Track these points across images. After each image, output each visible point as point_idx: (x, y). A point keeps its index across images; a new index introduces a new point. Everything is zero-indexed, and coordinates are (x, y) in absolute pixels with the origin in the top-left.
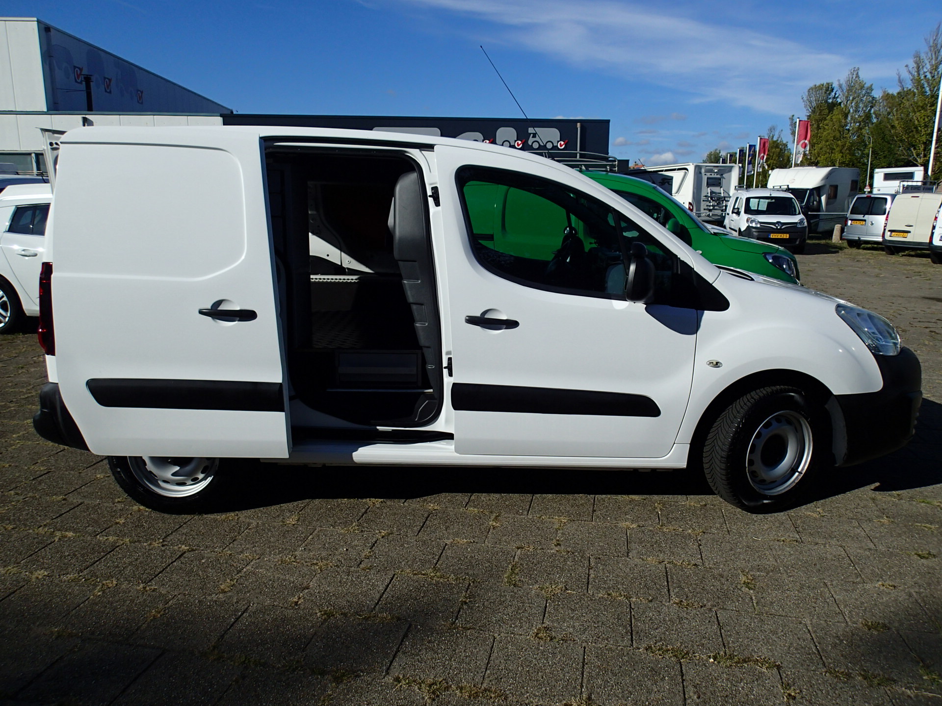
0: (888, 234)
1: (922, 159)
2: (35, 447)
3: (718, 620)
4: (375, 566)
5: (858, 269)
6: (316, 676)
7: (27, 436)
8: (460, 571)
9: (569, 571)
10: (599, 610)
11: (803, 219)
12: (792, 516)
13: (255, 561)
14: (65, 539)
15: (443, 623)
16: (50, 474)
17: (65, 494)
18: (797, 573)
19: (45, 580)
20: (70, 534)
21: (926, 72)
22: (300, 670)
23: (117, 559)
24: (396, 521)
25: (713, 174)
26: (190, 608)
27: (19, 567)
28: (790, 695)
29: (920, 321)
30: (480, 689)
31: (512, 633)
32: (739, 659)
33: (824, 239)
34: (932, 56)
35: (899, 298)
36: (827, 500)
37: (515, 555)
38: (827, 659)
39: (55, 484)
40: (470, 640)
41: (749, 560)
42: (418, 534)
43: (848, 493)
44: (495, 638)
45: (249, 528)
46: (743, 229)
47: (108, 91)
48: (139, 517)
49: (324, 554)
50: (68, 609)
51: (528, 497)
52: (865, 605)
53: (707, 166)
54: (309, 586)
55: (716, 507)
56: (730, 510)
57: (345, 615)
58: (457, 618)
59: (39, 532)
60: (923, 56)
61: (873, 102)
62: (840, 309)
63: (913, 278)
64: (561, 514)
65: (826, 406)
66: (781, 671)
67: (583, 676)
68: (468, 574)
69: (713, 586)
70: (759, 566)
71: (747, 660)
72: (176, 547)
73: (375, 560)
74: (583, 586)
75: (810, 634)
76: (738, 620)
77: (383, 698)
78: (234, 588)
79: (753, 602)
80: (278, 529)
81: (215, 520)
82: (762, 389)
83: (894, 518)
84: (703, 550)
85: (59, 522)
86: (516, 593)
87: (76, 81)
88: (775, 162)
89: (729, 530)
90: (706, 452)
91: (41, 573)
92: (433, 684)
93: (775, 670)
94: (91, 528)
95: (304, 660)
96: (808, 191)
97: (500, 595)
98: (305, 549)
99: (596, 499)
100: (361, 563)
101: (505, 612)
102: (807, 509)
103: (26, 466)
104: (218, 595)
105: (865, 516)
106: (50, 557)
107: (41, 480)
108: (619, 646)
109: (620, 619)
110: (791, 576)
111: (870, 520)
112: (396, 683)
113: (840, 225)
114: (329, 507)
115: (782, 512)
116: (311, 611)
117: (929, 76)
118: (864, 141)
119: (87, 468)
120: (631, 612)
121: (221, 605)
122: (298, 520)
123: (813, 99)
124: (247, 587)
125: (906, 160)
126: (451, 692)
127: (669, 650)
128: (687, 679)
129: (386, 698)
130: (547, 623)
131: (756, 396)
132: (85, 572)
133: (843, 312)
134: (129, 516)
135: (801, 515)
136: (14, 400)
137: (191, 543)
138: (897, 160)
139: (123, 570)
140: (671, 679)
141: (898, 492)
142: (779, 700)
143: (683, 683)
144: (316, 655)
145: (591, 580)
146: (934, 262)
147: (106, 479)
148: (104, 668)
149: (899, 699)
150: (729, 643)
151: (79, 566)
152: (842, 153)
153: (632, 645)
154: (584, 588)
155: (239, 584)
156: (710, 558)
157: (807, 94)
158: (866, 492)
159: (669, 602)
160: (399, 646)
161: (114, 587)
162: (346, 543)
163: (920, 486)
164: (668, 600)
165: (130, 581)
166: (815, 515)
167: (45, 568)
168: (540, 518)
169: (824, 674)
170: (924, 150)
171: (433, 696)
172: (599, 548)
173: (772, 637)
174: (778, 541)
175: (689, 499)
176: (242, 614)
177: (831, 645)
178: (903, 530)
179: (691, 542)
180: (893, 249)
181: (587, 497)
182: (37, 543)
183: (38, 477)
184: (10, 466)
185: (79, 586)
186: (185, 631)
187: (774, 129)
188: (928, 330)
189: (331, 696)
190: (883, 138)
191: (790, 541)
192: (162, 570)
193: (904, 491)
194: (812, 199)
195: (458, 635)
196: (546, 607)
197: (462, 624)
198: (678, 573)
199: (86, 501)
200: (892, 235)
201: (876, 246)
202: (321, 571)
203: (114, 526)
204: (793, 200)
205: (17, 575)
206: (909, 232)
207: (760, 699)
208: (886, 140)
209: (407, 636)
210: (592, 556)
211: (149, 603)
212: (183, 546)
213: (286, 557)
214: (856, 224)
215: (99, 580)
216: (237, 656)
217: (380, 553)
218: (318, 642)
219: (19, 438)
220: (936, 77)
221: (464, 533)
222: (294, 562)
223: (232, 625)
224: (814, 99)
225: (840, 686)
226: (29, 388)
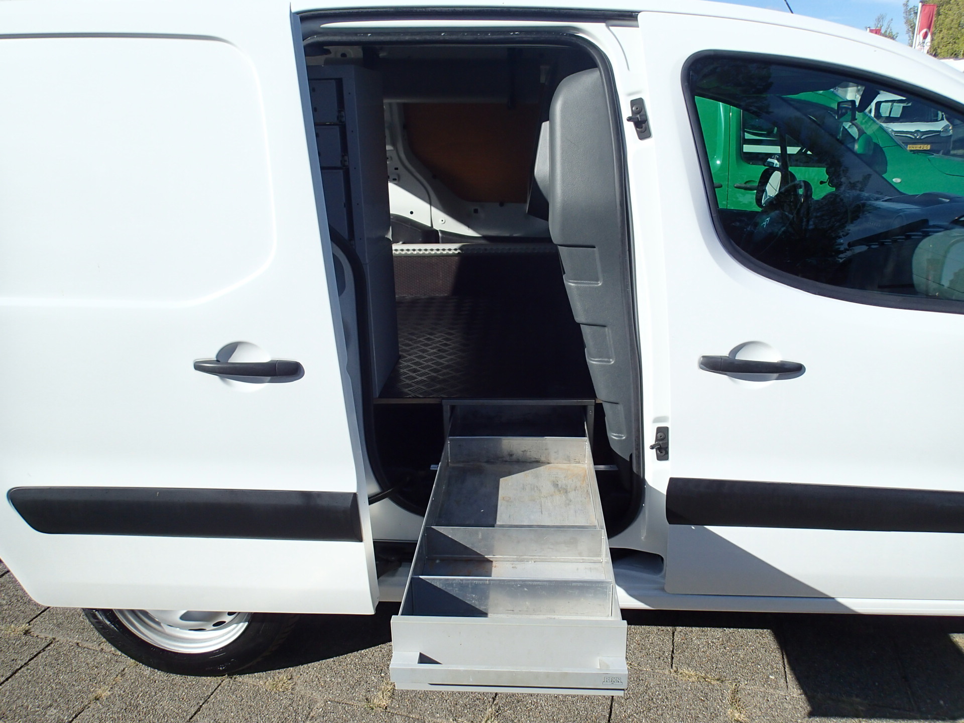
11: (947, 126)
187: (883, 19)
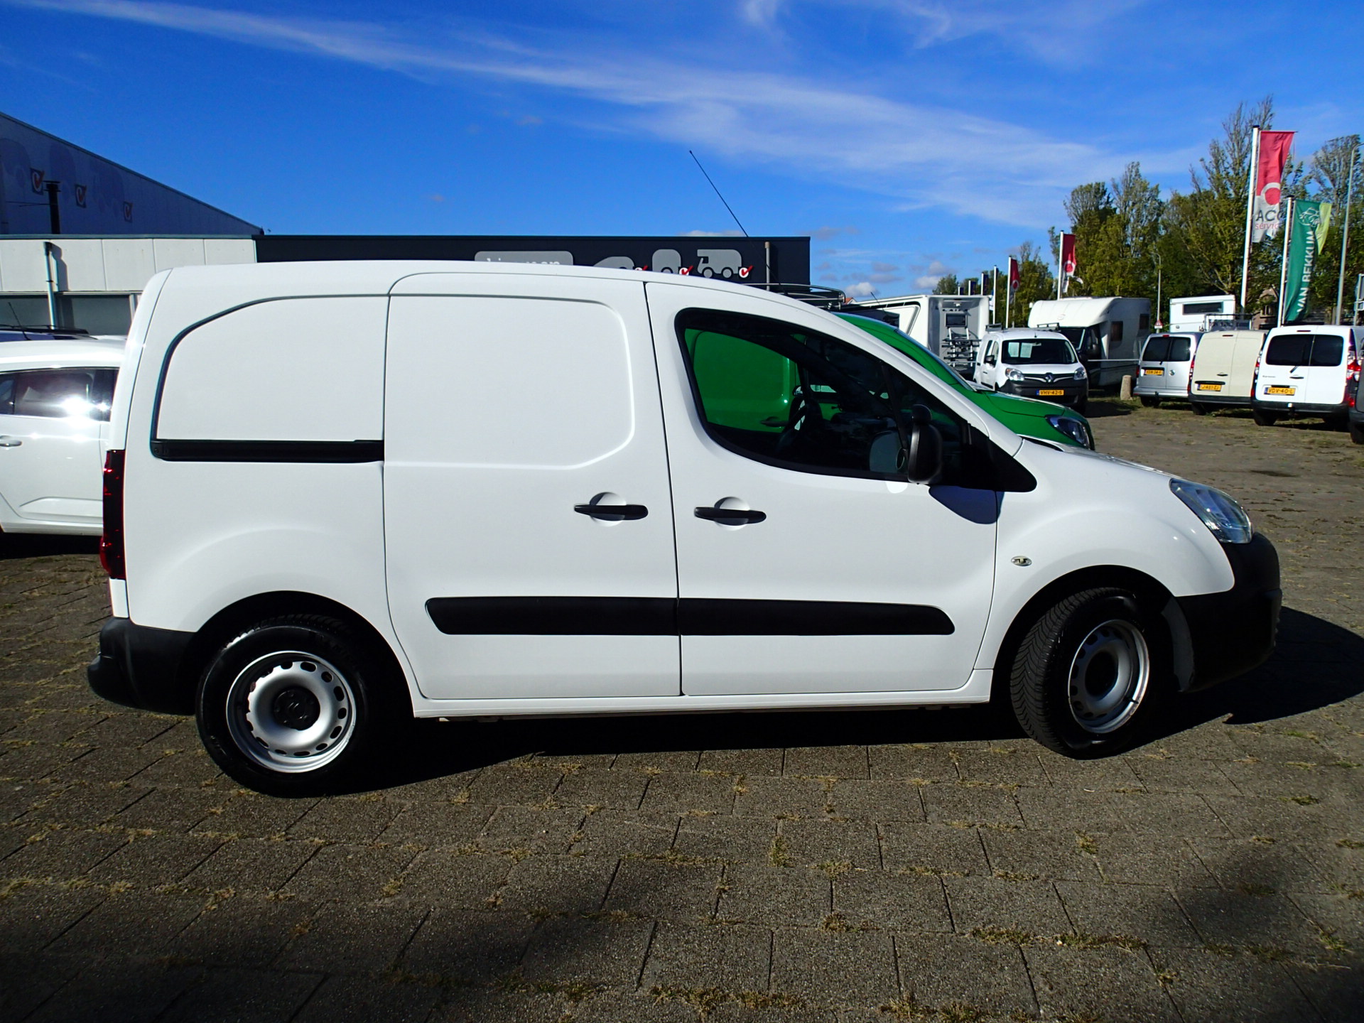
0: (1195, 387)
1: (1230, 284)
2: (65, 716)
3: (1058, 894)
4: (591, 851)
5: (1160, 435)
6: (544, 994)
7: (47, 702)
8: (707, 852)
9: (852, 843)
10: (902, 890)
11: (1081, 369)
12: (1129, 759)
13: (422, 854)
14: (144, 839)
15: (700, 917)
16: (96, 752)
17: (125, 778)
18: (1148, 830)
19: (129, 894)
20: (149, 831)
21: (1228, 168)
22: (521, 988)
23: (226, 860)
24: (605, 791)
25: (954, 309)
26: (348, 918)
27: (87, 879)
28: (1165, 978)
29: (1252, 503)
30: (767, 996)
31: (795, 925)
32: (1093, 939)
33: (1109, 395)
34: (1234, 146)
35: (1220, 473)
36: (1171, 737)
37: (777, 827)
38: (1204, 933)
39: (106, 765)
40: (740, 937)
41: (1084, 818)
42: (639, 807)
43: (1196, 727)
44: (773, 933)
45: (403, 810)
46: (1001, 385)
47: (82, 204)
48: (243, 804)
49: (516, 839)
50: (174, 929)
51: (778, 752)
52: (1241, 865)
53: (945, 299)
54: (507, 881)
55: (1029, 753)
56: (1048, 756)
57: (565, 915)
58: (717, 911)
59: (102, 831)
60: (1222, 146)
61: (1160, 208)
62: (1175, 485)
63: (1235, 445)
64: (827, 772)
65: (1163, 613)
66: (1148, 951)
67: (898, 972)
68: (719, 854)
69: (1044, 852)
70: (1097, 824)
71: (1104, 939)
72: (307, 842)
73: (589, 842)
74: (876, 860)
75: (1178, 904)
76: (1083, 892)
77: (641, 1016)
78: (403, 890)
79: (1098, 870)
80: (445, 810)
81: (353, 803)
82: (1082, 593)
83: (1258, 756)
84: (1022, 808)
85: (129, 816)
86: (788, 875)
87: (34, 191)
88: (1033, 291)
89: (1052, 781)
90: (1015, 679)
91: (121, 886)
92: (704, 994)
93: (1141, 951)
94: (177, 822)
95: (523, 976)
96: (1084, 330)
97: (769, 879)
98: (488, 834)
99: (869, 750)
100: (570, 848)
101: (779, 899)
102: (1147, 751)
103: (57, 742)
104: (382, 900)
105: (1222, 755)
106: (128, 863)
107: (85, 761)
108: (938, 932)
109: (932, 899)
110: (1140, 835)
111: (1229, 760)
112: (655, 995)
113: (1130, 376)
114: (508, 777)
115: (1116, 755)
116: (517, 913)
117: (1232, 173)
118: (1150, 261)
119: (147, 742)
120: (944, 891)
121: (391, 912)
122: (469, 797)
123: (1079, 205)
124: (421, 887)
125: (1207, 286)
126: (730, 1002)
127: (1003, 934)
128: (1032, 967)
129: (645, 1015)
130: (838, 910)
131: (1076, 601)
132: (186, 880)
133: (1179, 489)
134: (228, 803)
135: (1140, 758)
136: (12, 653)
137: (326, 835)
138: (1196, 286)
139: (239, 875)
140: (1013, 968)
141: (1258, 724)
142: (1153, 985)
143: (1028, 972)
144: (538, 967)
145: (884, 853)
146: (1259, 423)
147: (180, 755)
148: (248, 1002)
149: (1300, 974)
150: (1077, 921)
151: (175, 872)
152: (1123, 277)
153: (954, 930)
154: (877, 864)
155: (408, 884)
156: (1034, 818)
157: (1070, 198)
158: (1218, 725)
159: (991, 875)
160: (648, 950)
161: (233, 897)
162: (543, 823)
163: (1286, 715)
164: (990, 873)
165: (253, 889)
166: (1158, 757)
167: (125, 878)
168: (800, 778)
169: (1203, 951)
170: (1232, 272)
171: (708, 1008)
172: (886, 813)
173: (1130, 910)
174: (1117, 792)
175: (991, 744)
176: (422, 923)
177: (1205, 915)
178: (1274, 771)
179: (1005, 799)
180: (1203, 407)
181: (857, 748)
182: (103, 846)
183: (80, 757)
184: (33, 743)
185: (182, 899)
186: (348, 948)
187: (1029, 246)
188: (1265, 514)
189: (571, 1017)
190: (1175, 256)
191: (1132, 791)
192: (294, 871)
193: (1267, 722)
194: (1089, 341)
195: (723, 931)
196: (832, 890)
197: (725, 918)
198: (996, 838)
199: (160, 787)
200: (1201, 388)
201: (1179, 403)
202: (518, 861)
203: (210, 818)
204: (1066, 343)
205: (88, 889)
206: (1223, 383)
207: (1129, 986)
208: (1180, 259)
209: (656, 937)
210: (879, 823)
211: (288, 915)
212: (316, 839)
213: (465, 846)
214: (1151, 374)
215: (208, 889)
216: (430, 976)
217: (594, 834)
218: (536, 952)
219: (35, 705)
220: (1241, 174)
221: (701, 802)
222: (477, 851)
223: (412, 937)
224: (1081, 205)
225: (1225, 963)
226: (30, 635)
